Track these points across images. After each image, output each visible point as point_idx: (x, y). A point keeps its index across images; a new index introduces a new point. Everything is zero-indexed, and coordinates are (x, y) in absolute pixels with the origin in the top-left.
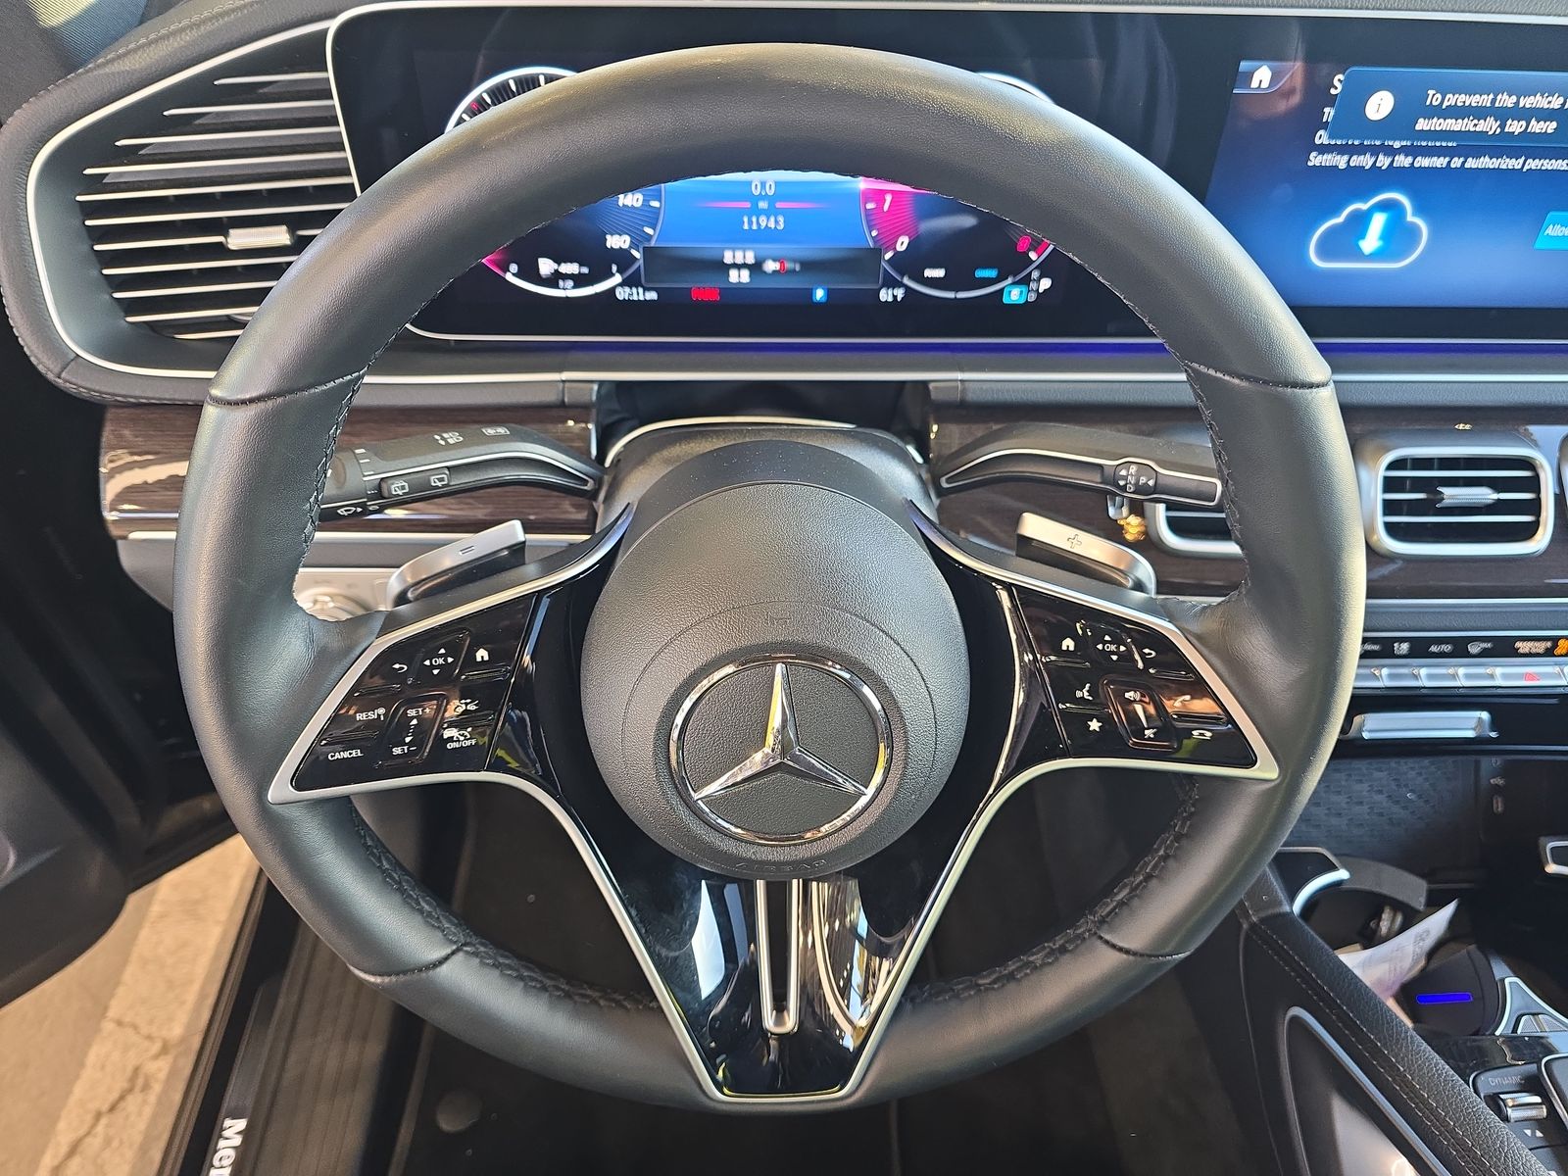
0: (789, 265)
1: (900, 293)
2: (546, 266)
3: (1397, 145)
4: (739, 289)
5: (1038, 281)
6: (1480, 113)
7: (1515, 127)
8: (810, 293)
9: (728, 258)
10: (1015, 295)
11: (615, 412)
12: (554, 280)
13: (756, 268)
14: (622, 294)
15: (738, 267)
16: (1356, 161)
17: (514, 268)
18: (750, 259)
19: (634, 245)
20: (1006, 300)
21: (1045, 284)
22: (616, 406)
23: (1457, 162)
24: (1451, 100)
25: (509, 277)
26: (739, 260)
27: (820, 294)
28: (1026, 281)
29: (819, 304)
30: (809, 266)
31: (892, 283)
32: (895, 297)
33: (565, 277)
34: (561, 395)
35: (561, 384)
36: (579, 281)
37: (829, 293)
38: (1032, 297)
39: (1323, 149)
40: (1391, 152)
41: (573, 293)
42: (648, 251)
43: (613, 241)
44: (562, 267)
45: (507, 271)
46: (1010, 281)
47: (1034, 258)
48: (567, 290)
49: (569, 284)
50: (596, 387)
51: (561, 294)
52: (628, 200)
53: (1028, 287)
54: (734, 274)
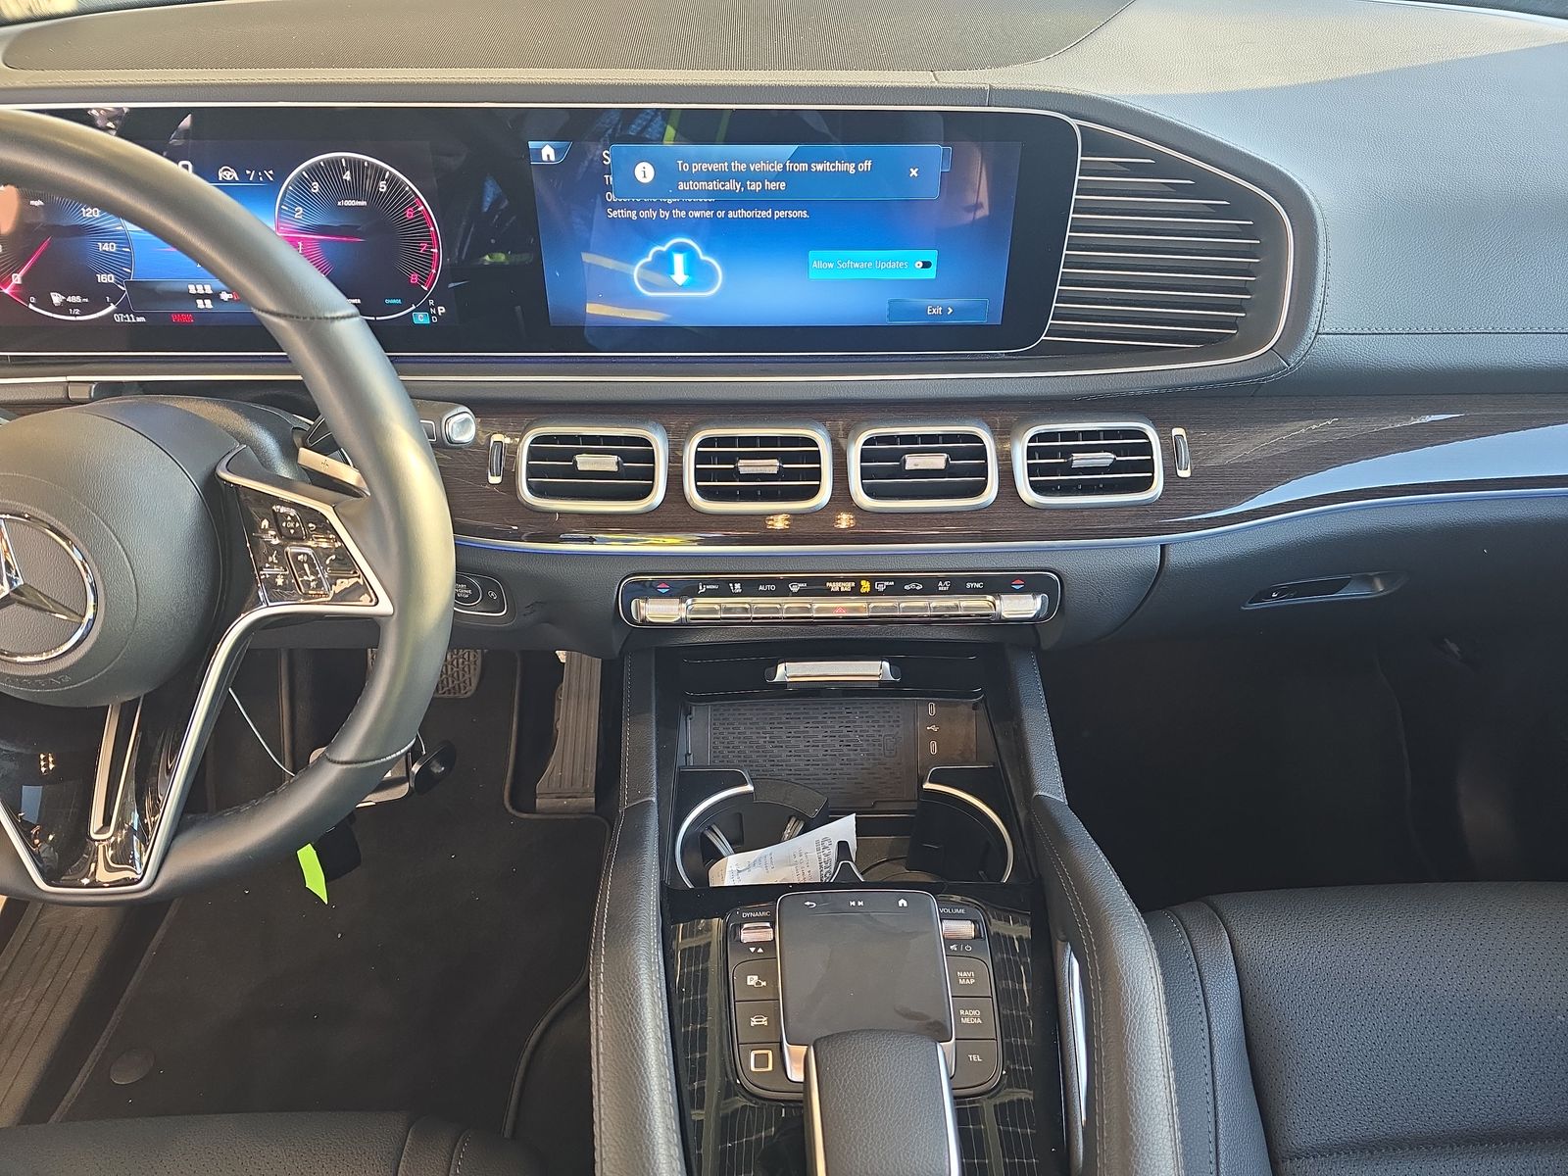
2: (56, 299)
3: (670, 201)
4: (205, 313)
5: (435, 307)
6: (723, 177)
7: (755, 187)
9: (192, 289)
10: (421, 318)
12: (65, 308)
13: (214, 297)
14: (119, 318)
15: (204, 297)
16: (644, 214)
17: (33, 299)
18: (209, 290)
19: (119, 281)
20: (415, 322)
21: (441, 310)
23: (721, 214)
24: (696, 167)
25: (31, 306)
26: (201, 291)
28: (425, 308)
33: (74, 305)
34: (65, 393)
35: (66, 385)
36: (85, 309)
38: (435, 319)
39: (615, 206)
40: (666, 207)
41: (79, 318)
42: (129, 284)
43: (103, 278)
44: (69, 299)
45: (29, 302)
46: (414, 307)
47: (426, 289)
48: (76, 316)
49: (77, 311)
50: (94, 387)
51: (73, 318)
52: (106, 247)
53: (429, 312)
54: (200, 302)
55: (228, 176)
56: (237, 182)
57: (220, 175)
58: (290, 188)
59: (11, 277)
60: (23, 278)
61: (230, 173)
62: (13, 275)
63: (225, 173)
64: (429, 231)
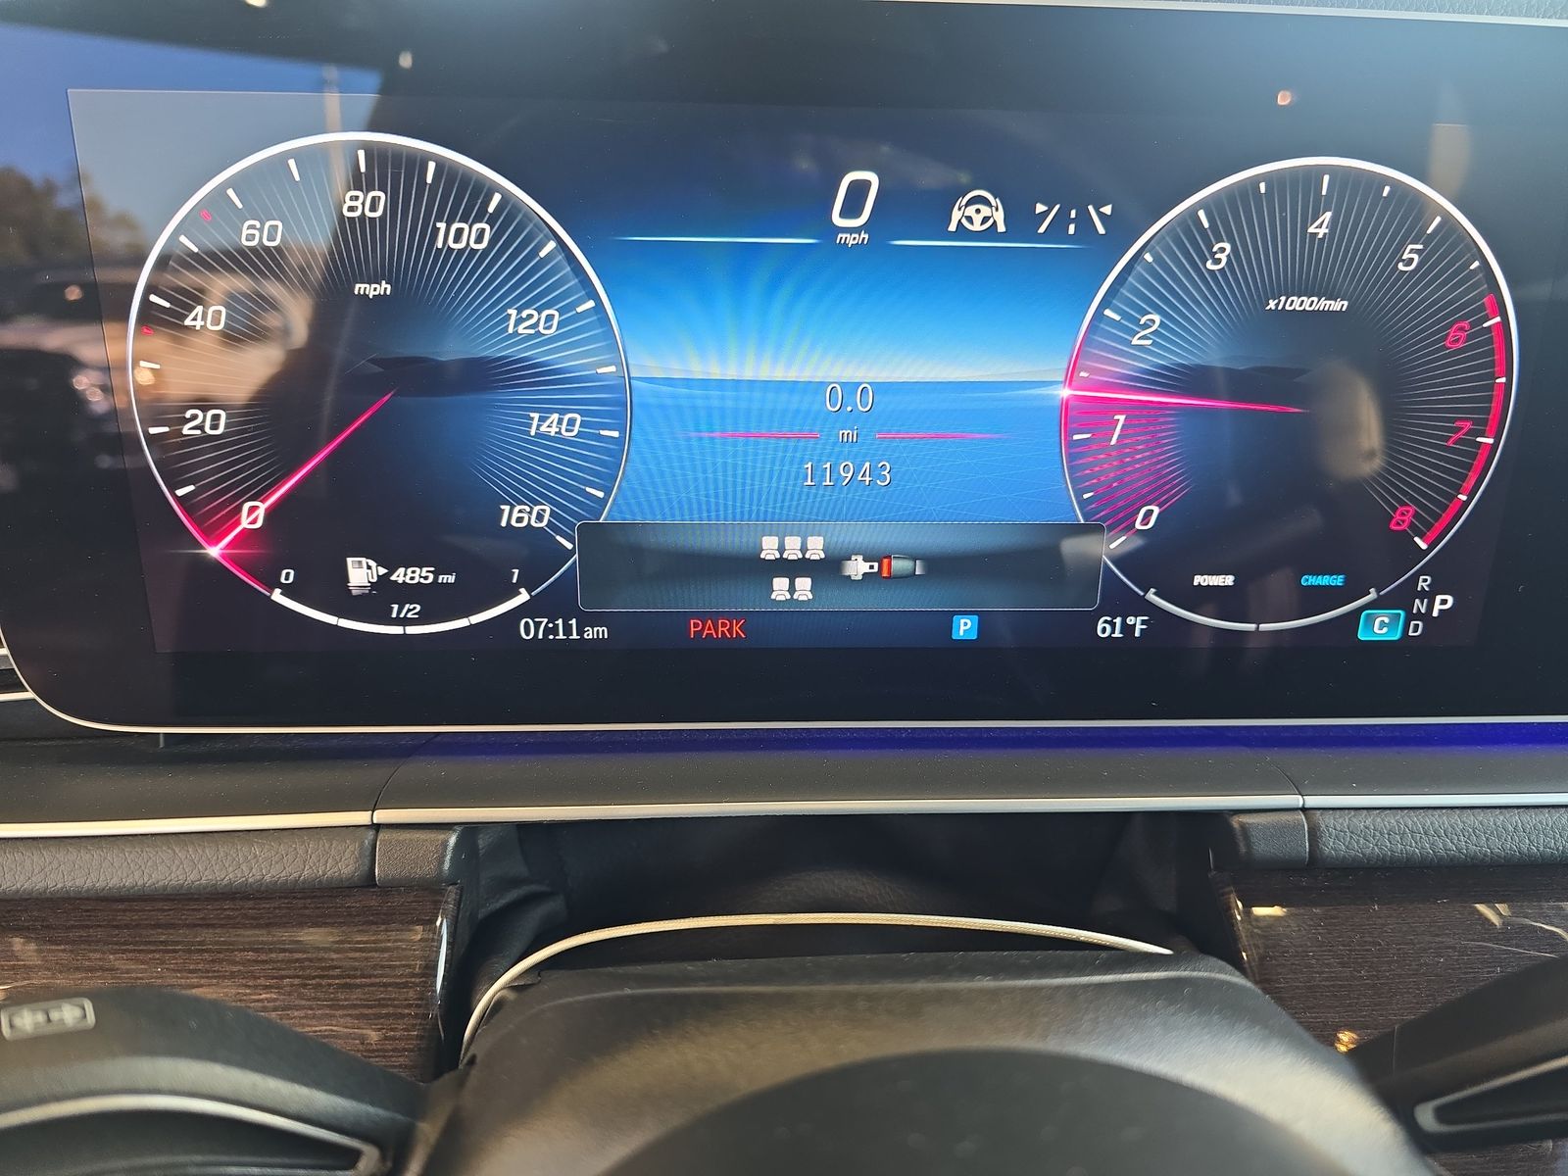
0: (899, 565)
1: (1138, 623)
2: (361, 574)
4: (793, 615)
5: (1429, 596)
8: (946, 620)
9: (769, 549)
10: (1380, 627)
11: (516, 882)
12: (379, 600)
13: (826, 570)
14: (531, 631)
15: (792, 569)
17: (287, 576)
18: (816, 549)
19: (564, 523)
20: (1363, 635)
21: (1443, 602)
22: (519, 869)
25: (277, 596)
26: (793, 553)
27: (965, 628)
28: (1401, 599)
29: (964, 643)
30: (942, 566)
31: (1122, 603)
32: (1128, 629)
33: (408, 593)
34: (367, 861)
35: (371, 834)
36: (435, 602)
37: (985, 621)
38: (1417, 629)
41: (412, 630)
42: (593, 535)
43: (515, 516)
44: (400, 576)
45: (273, 583)
46: (1373, 595)
47: (1424, 546)
48: (405, 622)
49: (413, 609)
50: (453, 840)
51: (397, 630)
52: (551, 426)
53: (1408, 609)
54: (780, 584)
55: (978, 219)
56: (1002, 237)
57: (956, 215)
58: (1148, 257)
59: (239, 509)
60: (269, 513)
61: (985, 211)
62: (246, 506)
63: (971, 211)
64: (1491, 387)
